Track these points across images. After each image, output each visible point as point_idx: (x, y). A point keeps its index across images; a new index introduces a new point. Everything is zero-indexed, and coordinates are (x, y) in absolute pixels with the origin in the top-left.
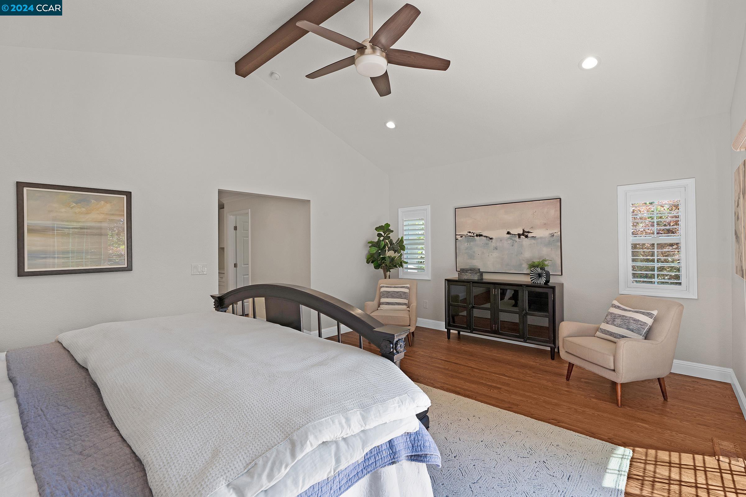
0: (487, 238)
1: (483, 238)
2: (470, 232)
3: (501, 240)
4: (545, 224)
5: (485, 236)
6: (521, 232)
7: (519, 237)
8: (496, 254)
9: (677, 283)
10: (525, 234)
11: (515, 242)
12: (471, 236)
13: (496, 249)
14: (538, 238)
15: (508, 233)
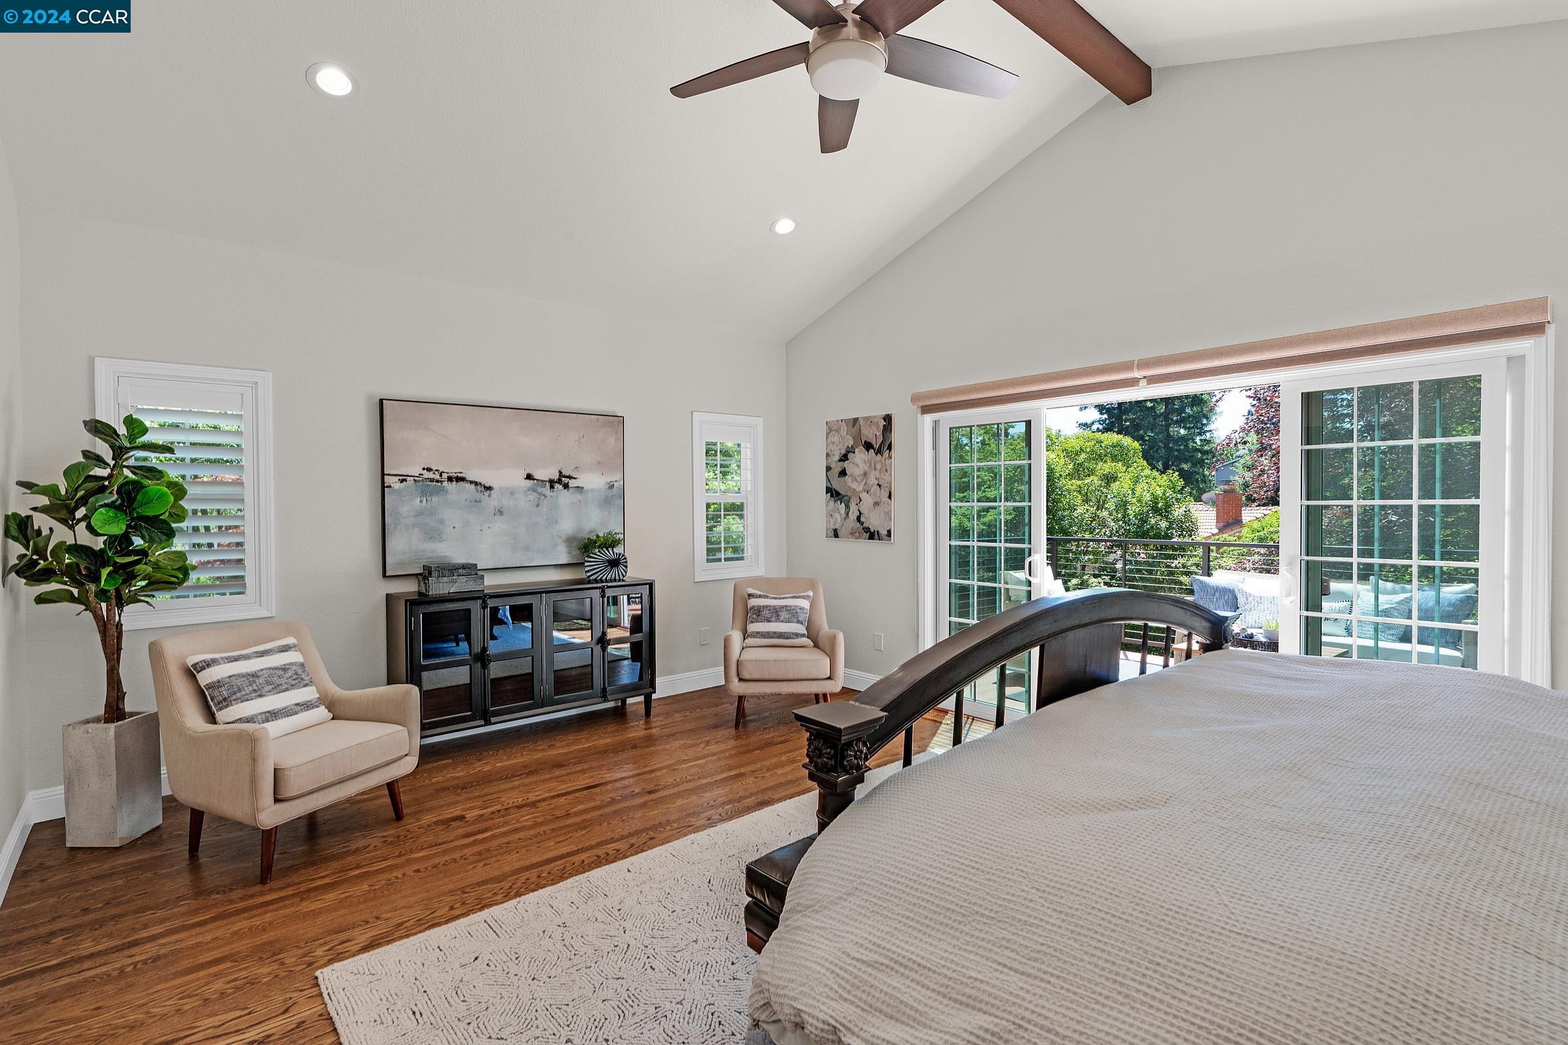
0: (479, 487)
1: (468, 486)
2: (429, 470)
3: (512, 494)
4: (599, 463)
5: (471, 482)
6: (556, 477)
7: (552, 487)
8: (499, 525)
9: (737, 559)
10: (561, 481)
11: (543, 497)
12: (432, 480)
13: (501, 512)
14: (588, 491)
15: (529, 477)
